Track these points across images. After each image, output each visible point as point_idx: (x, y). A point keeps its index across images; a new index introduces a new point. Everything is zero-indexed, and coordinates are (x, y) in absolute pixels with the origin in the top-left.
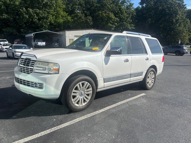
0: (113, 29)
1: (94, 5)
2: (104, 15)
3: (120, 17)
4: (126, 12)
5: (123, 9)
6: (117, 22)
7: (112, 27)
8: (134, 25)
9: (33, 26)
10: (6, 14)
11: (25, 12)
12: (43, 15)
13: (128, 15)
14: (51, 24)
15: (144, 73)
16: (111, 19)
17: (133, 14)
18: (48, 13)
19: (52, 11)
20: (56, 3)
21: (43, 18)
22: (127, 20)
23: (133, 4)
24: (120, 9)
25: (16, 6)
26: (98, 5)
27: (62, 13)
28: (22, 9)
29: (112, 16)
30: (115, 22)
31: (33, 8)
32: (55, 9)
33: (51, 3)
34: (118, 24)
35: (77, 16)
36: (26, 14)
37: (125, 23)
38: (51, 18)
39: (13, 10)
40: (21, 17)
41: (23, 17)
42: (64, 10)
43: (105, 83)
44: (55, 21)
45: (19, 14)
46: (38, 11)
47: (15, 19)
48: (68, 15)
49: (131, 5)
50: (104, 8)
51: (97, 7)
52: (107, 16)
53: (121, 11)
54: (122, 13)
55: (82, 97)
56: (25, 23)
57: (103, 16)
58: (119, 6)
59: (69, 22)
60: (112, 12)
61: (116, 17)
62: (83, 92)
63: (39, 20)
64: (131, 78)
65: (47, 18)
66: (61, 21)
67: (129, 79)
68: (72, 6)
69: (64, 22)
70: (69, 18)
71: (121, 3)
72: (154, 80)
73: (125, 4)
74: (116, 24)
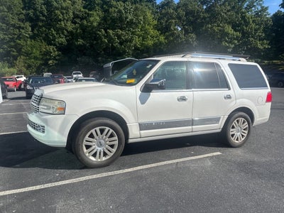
0: (230, 50)
1: (200, 16)
2: (216, 29)
3: (243, 31)
4: (254, 21)
5: (248, 18)
6: (237, 38)
7: (229, 47)
8: (268, 42)
9: (113, 53)
10: (82, 39)
11: (104, 35)
12: (126, 37)
13: (257, 26)
14: (136, 49)
15: (221, 119)
16: (227, 34)
17: (266, 25)
18: (133, 33)
19: (138, 31)
20: (144, 18)
21: (126, 41)
22: (255, 33)
23: (267, 8)
24: (243, 18)
25: (94, 27)
26: (206, 15)
27: (152, 32)
28: (101, 31)
29: (229, 29)
30: (234, 39)
31: (113, 29)
32: (142, 27)
33: (137, 19)
34: (238, 42)
35: (173, 34)
36: (106, 37)
37: (251, 39)
38: (137, 41)
39: (90, 34)
40: (99, 41)
41: (102, 41)
42: (156, 28)
43: (142, 132)
44: (142, 45)
45: (97, 38)
46: (120, 32)
47: (92, 45)
48: (160, 34)
49: (264, 9)
50: (216, 19)
51: (204, 18)
52: (220, 31)
53: (245, 21)
54: (247, 23)
55: (99, 149)
56: (104, 50)
57: (214, 30)
58: (243, 13)
59: (161, 43)
60: (229, 23)
61: (235, 30)
62: (102, 142)
63: (121, 43)
64: (194, 127)
65: (131, 41)
66: (150, 43)
67: (190, 127)
68: (167, 21)
69: (155, 44)
70: (162, 38)
71: (246, 8)
72: (246, 132)
73: (253, 8)
74: (236, 42)
